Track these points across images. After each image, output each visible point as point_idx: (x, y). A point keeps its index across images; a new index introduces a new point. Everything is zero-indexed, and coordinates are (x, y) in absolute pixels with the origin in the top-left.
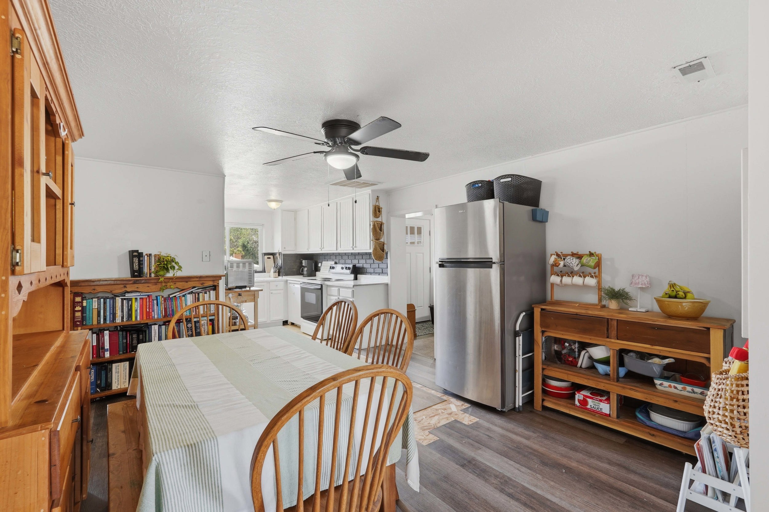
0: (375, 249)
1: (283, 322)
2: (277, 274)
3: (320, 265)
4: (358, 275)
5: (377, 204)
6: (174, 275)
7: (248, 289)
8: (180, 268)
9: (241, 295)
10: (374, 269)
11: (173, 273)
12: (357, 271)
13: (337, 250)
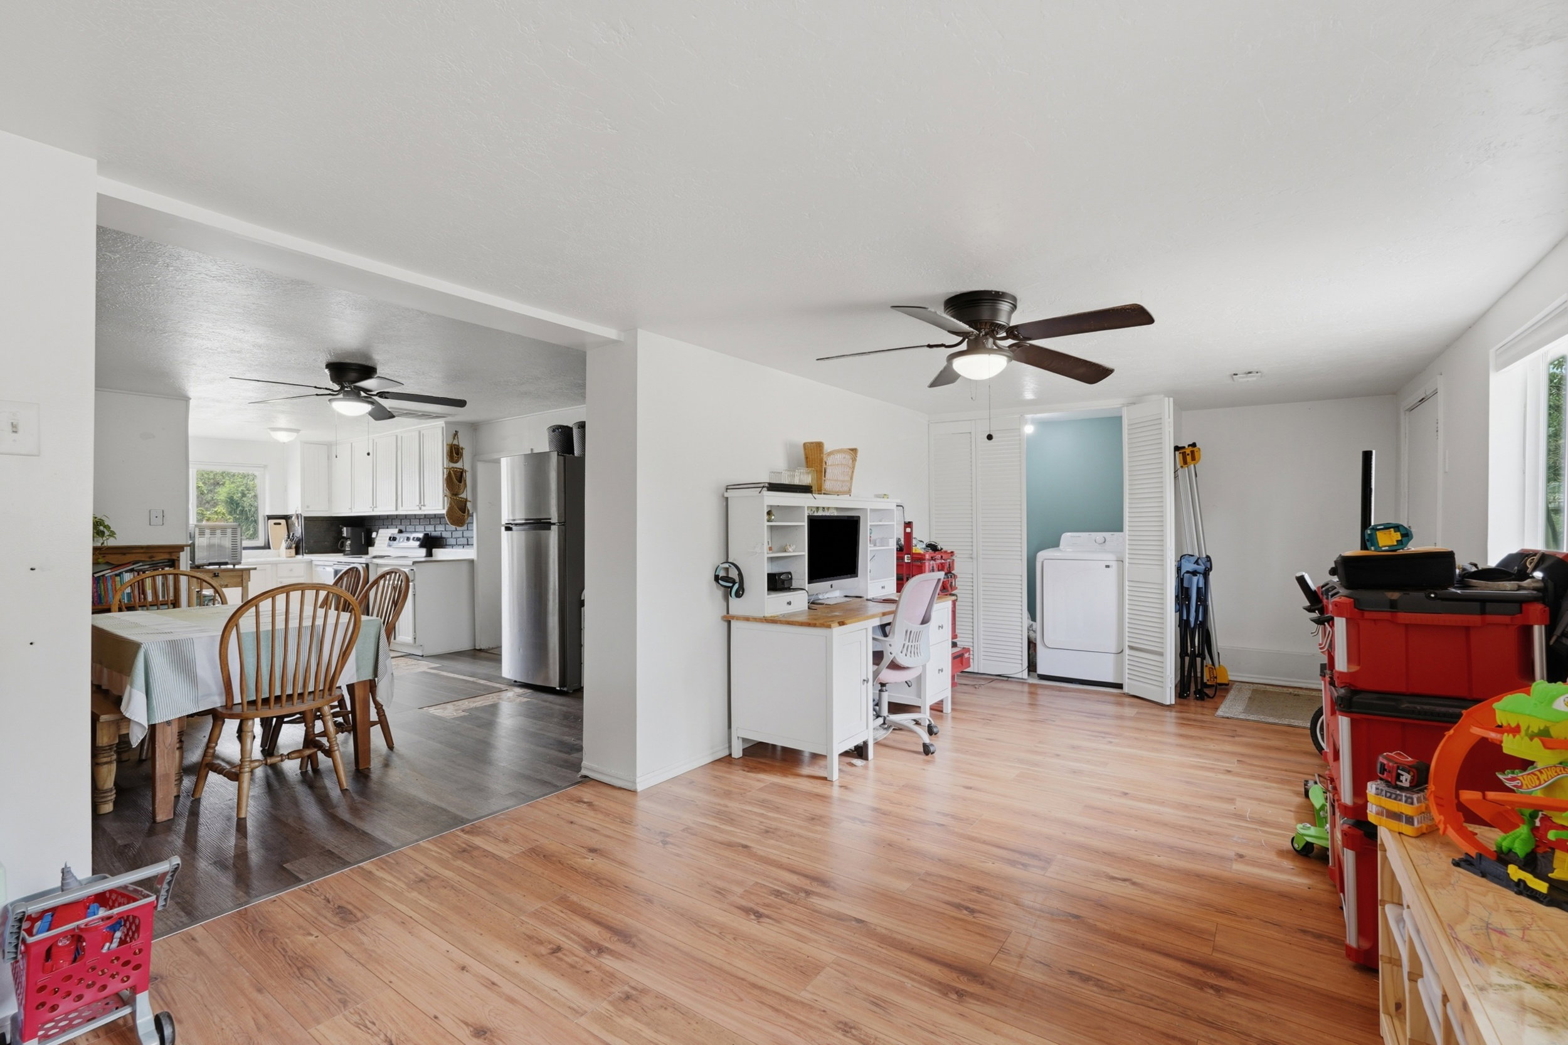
0: (450, 511)
2: (293, 551)
3: (374, 535)
4: (434, 550)
5: (455, 442)
6: (103, 543)
7: (231, 567)
8: (112, 534)
9: (218, 576)
10: (456, 538)
11: (102, 541)
12: (430, 543)
13: (397, 509)
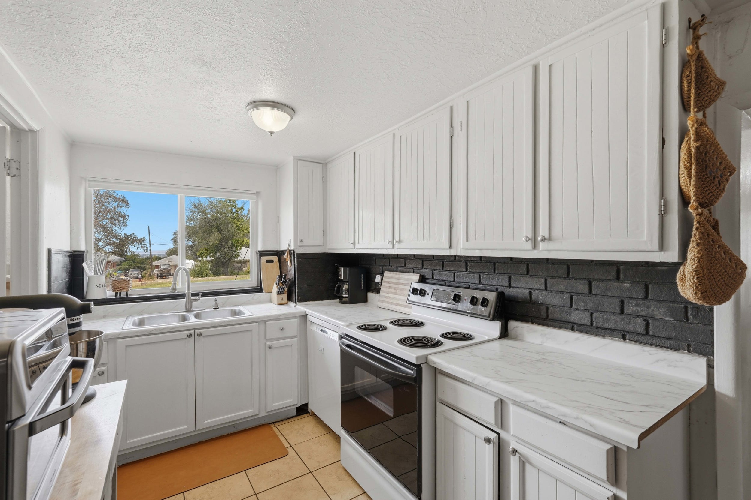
1: (298, 409)
2: (285, 296)
3: (378, 279)
4: (513, 324)
